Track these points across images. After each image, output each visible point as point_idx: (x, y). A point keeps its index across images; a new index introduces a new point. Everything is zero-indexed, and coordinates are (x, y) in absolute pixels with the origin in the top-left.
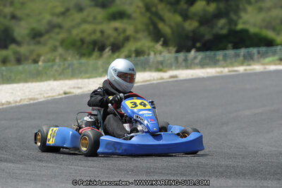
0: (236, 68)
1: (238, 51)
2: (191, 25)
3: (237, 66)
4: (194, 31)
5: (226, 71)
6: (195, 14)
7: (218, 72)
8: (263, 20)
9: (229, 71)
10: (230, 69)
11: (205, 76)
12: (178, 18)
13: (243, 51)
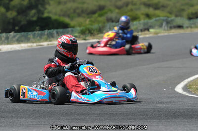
0: (41, 44)
1: (43, 32)
2: (12, 14)
3: (42, 42)
4: (14, 19)
5: (34, 45)
6: (14, 7)
7: (29, 46)
8: (62, 10)
9: (37, 46)
10: (38, 44)
11: (20, 49)
12: (3, 10)
13: (46, 32)
